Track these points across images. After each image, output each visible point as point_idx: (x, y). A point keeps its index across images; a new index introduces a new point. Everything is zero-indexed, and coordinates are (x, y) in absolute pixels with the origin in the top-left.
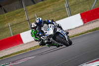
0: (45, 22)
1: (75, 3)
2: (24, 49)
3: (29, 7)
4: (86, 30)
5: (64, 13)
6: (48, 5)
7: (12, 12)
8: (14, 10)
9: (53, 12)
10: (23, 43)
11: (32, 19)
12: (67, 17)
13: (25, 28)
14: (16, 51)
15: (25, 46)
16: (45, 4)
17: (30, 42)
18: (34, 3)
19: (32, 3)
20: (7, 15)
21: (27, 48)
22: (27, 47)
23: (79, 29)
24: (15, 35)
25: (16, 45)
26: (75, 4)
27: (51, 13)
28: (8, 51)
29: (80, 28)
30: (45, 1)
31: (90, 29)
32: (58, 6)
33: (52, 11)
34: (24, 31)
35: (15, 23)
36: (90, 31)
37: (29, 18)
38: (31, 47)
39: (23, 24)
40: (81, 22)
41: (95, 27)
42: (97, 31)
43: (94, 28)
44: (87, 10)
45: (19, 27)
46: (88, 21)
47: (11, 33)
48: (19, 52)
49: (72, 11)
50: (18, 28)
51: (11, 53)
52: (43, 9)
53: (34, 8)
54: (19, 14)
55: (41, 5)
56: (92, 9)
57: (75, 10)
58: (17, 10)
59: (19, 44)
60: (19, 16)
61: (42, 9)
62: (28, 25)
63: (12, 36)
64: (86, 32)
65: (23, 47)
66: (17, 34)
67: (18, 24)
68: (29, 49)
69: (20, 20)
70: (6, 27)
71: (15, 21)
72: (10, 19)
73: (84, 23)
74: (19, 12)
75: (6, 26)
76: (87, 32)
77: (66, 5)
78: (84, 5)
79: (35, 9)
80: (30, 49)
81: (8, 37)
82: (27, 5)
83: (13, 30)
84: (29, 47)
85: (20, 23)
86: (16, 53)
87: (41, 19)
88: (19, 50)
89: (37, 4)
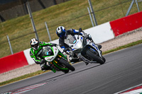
1: (103, 6)
2: (29, 73)
3: (37, 13)
4: (119, 45)
5: (86, 21)
6: (63, 10)
7: (12, 21)
8: (14, 17)
9: (71, 20)
10: (28, 64)
11: (41, 30)
12: (91, 26)
14: (18, 76)
15: (30, 68)
16: (59, 8)
18: (44, 8)
19: (41, 7)
20: (4, 25)
22: (34, 70)
23: (107, 44)
24: (16, 53)
25: (18, 67)
26: (102, 9)
27: (68, 21)
28: (6, 76)
29: (110, 43)
30: (59, 5)
31: (124, 44)
32: (79, 12)
33: (69, 18)
35: (16, 35)
36: (124, 47)
37: (37, 29)
39: (28, 38)
40: (111, 35)
41: (132, 41)
42: (134, 46)
43: (129, 42)
44: (120, 18)
45: (22, 41)
46: (121, 33)
47: (10, 51)
48: (22, 77)
49: (98, 18)
50: (21, 43)
51: (10, 78)
52: (57, 15)
53: (44, 14)
54: (22, 23)
55: (54, 10)
56: (126, 16)
57: (102, 17)
58: (19, 18)
60: (22, 26)
61: (55, 15)
63: (12, 54)
64: (118, 49)
65: (27, 69)
66: (19, 52)
68: (36, 73)
70: (4, 42)
71: (17, 33)
72: (9, 30)
73: (116, 35)
74: (23, 20)
75: (3, 40)
76: (120, 48)
77: (89, 10)
78: (115, 10)
79: (45, 16)
80: (38, 72)
81: (6, 56)
82: (33, 10)
83: (14, 46)
86: (18, 79)
88: (23, 75)
89: (47, 9)
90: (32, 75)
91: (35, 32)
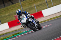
2: (44, 20)
13: (44, 7)
15: (45, 18)
17: (48, 16)
21: (46, 19)
24: (39, 12)
34: (44, 9)
35: (38, 4)
37: (47, 1)
50: (40, 8)
59: (41, 17)
62: (46, 5)
63: (37, 12)
65: (43, 18)
66: (40, 11)
67: (40, 5)
69: (41, 2)
70: (33, 7)
80: (48, 20)
84: (47, 19)
85: (42, 4)
87: (20, 10)
88: (41, 21)
90: (45, 21)
91: (47, 3)
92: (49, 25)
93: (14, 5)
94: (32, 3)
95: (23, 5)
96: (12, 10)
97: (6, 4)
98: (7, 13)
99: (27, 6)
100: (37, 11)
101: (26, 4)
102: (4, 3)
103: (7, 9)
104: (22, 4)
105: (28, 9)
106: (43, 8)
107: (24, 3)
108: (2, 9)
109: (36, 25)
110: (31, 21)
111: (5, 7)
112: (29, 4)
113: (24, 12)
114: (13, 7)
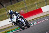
0: (14, 13)
2: (43, 15)
15: (44, 14)
17: (46, 12)
22: (45, 14)
25: (39, 13)
38: (47, 14)
48: (41, 17)
50: (40, 5)
59: (41, 13)
65: (43, 14)
66: (40, 8)
67: (40, 3)
75: (34, 4)
80: (46, 15)
81: (35, 9)
85: (41, 2)
86: (40, 17)
90: (44, 16)
92: (47, 19)
93: (19, 3)
94: (34, 1)
95: (27, 3)
96: (17, 7)
97: (13, 2)
98: (14, 9)
99: (30, 3)
100: (38, 8)
101: (29, 2)
102: (11, 1)
103: (13, 6)
104: (25, 2)
105: (30, 6)
106: (42, 5)
107: (27, 1)
108: (10, 6)
109: (25, 24)
110: (21, 20)
111: (12, 4)
112: (32, 2)
113: (15, 12)
114: (18, 5)
